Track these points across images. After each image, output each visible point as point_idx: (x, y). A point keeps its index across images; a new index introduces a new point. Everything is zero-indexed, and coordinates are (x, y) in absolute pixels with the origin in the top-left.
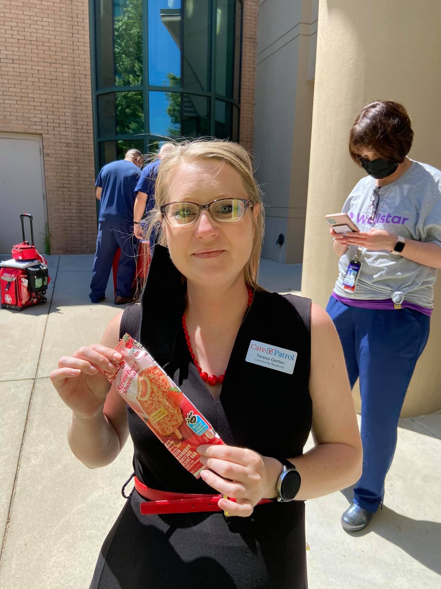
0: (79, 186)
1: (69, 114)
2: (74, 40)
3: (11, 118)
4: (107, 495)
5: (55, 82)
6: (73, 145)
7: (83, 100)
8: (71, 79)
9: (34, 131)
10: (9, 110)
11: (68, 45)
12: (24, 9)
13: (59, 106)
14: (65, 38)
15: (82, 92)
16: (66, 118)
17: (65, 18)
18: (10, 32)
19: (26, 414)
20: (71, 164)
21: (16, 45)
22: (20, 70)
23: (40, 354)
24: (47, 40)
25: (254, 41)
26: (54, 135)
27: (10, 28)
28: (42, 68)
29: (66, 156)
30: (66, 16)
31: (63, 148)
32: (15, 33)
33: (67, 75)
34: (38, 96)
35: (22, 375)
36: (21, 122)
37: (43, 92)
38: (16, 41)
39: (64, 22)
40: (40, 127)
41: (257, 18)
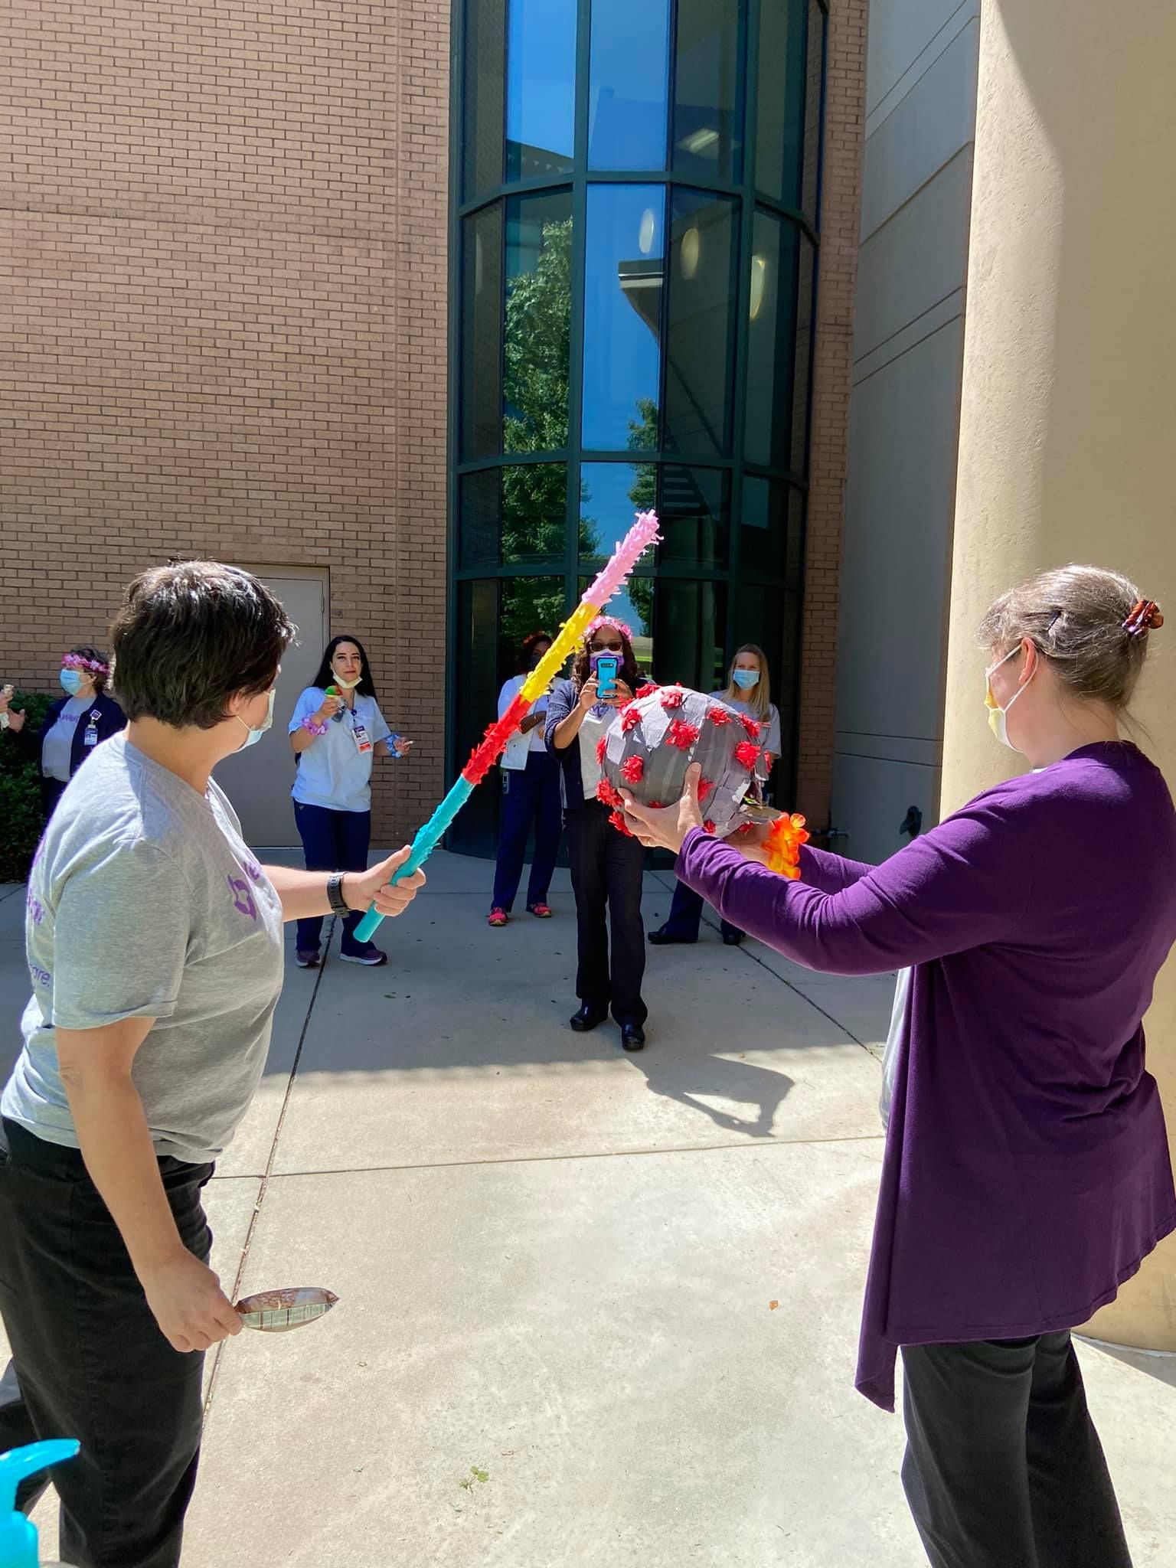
0: (407, 685)
1: (393, 520)
2: (413, 350)
3: (263, 531)
4: (409, 1499)
5: (365, 446)
6: (400, 590)
7: (426, 487)
8: (401, 440)
9: (312, 561)
10: (259, 512)
11: (396, 362)
12: (302, 284)
13: (371, 502)
14: (392, 348)
15: (425, 468)
16: (386, 528)
17: (392, 302)
18: (270, 338)
19: (237, 1267)
20: (391, 633)
21: (281, 367)
22: (287, 423)
23: (283, 1112)
24: (350, 354)
25: (845, 329)
26: (357, 567)
27: (268, 329)
28: (337, 418)
29: (383, 616)
30: (397, 297)
31: (374, 598)
32: (281, 339)
33: (394, 432)
34: (325, 480)
35: (237, 1165)
36: (284, 541)
37: (337, 471)
38: (282, 357)
39: (391, 310)
40: (326, 551)
41: (853, 276)
